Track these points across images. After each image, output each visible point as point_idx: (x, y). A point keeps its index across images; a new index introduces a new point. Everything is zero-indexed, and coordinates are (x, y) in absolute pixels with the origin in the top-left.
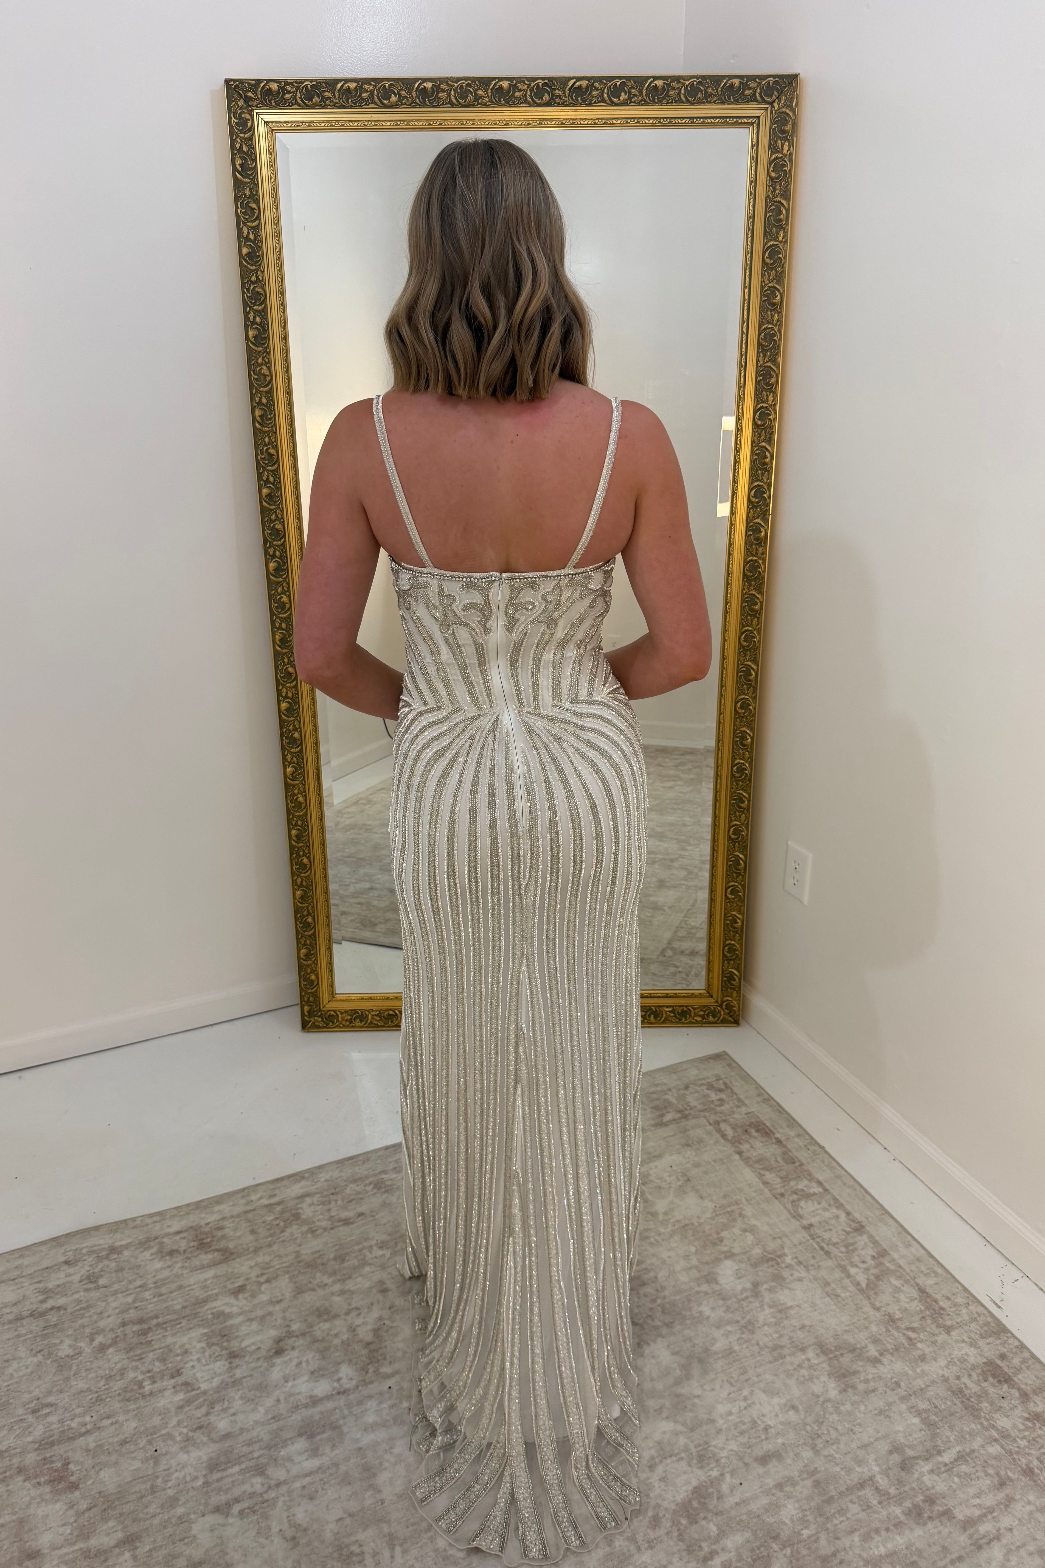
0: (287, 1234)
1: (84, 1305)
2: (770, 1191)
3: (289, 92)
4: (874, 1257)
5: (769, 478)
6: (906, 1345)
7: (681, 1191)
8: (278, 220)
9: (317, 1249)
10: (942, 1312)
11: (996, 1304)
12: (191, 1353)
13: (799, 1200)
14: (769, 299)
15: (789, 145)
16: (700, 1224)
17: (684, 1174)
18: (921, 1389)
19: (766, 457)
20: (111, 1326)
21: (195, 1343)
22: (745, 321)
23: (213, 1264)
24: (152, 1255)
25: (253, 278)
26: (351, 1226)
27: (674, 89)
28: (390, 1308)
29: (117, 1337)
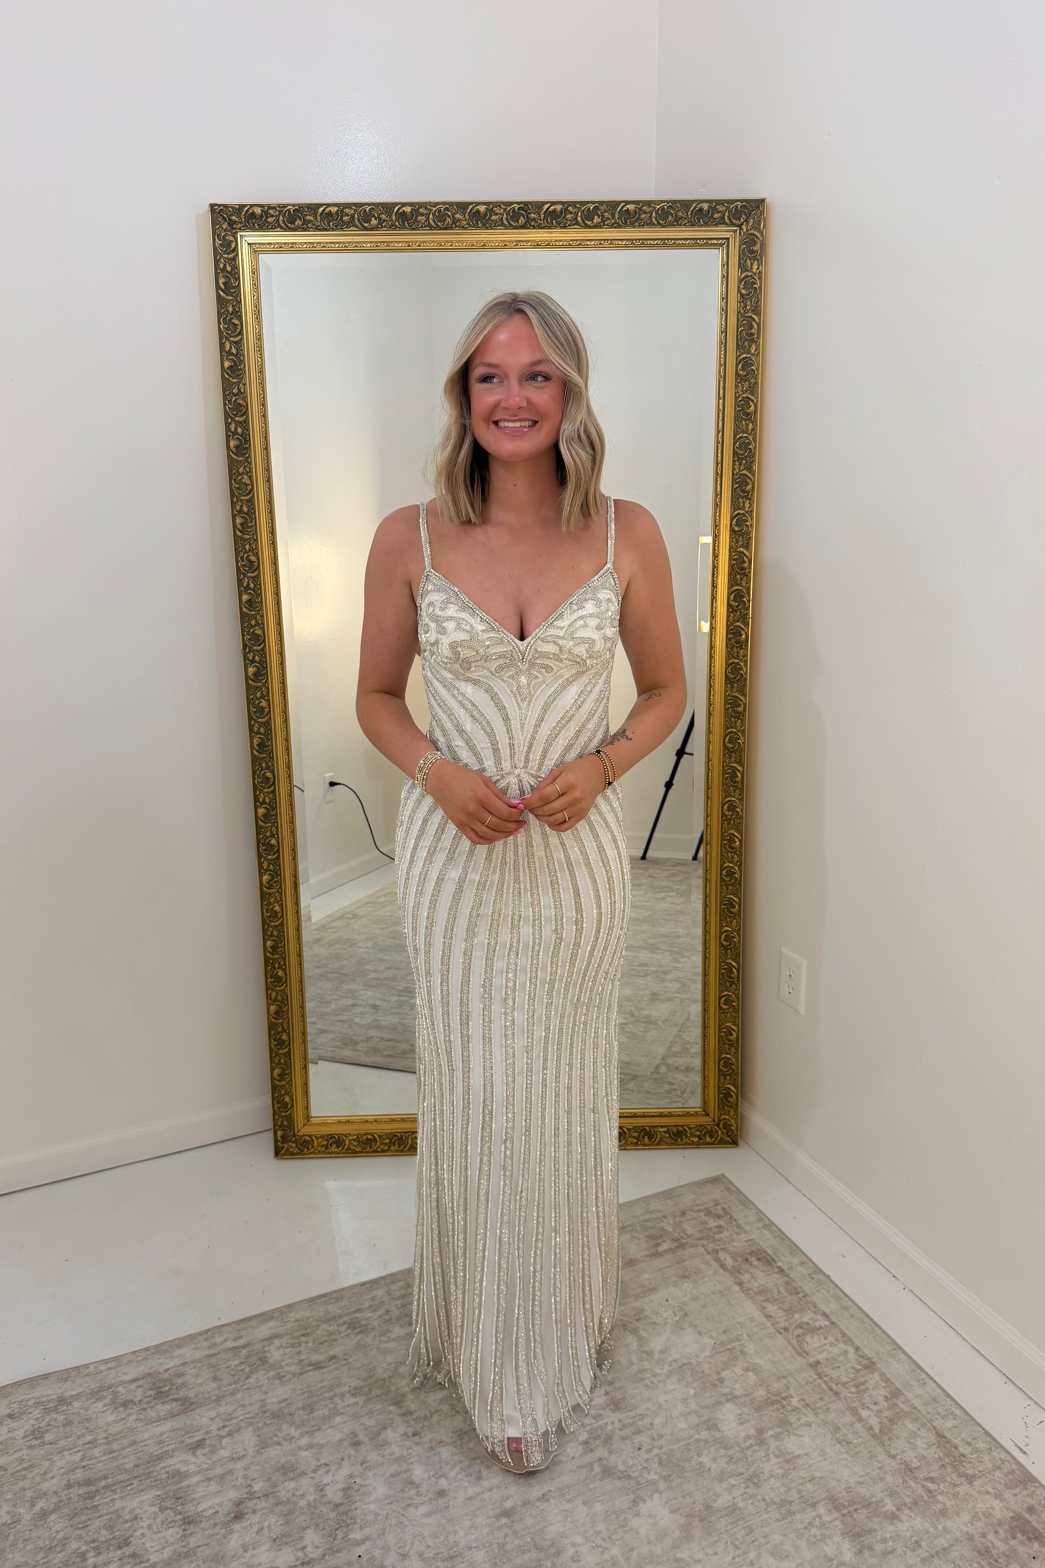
0: (252, 1380)
1: (27, 1465)
2: (773, 1325)
3: (272, 216)
4: (886, 1397)
5: (748, 582)
6: (925, 1497)
7: (678, 1327)
8: (260, 335)
9: (284, 1397)
10: (962, 1459)
11: (1021, 1449)
12: (141, 1519)
13: (804, 1335)
14: (743, 409)
15: (758, 264)
16: (699, 1364)
17: (681, 1309)
18: (944, 1549)
19: (744, 562)
20: (55, 1488)
21: (146, 1508)
22: (720, 431)
23: (172, 1415)
24: (104, 1406)
25: (235, 391)
26: (322, 1371)
27: (645, 212)
28: (362, 1464)
29: (61, 1501)
